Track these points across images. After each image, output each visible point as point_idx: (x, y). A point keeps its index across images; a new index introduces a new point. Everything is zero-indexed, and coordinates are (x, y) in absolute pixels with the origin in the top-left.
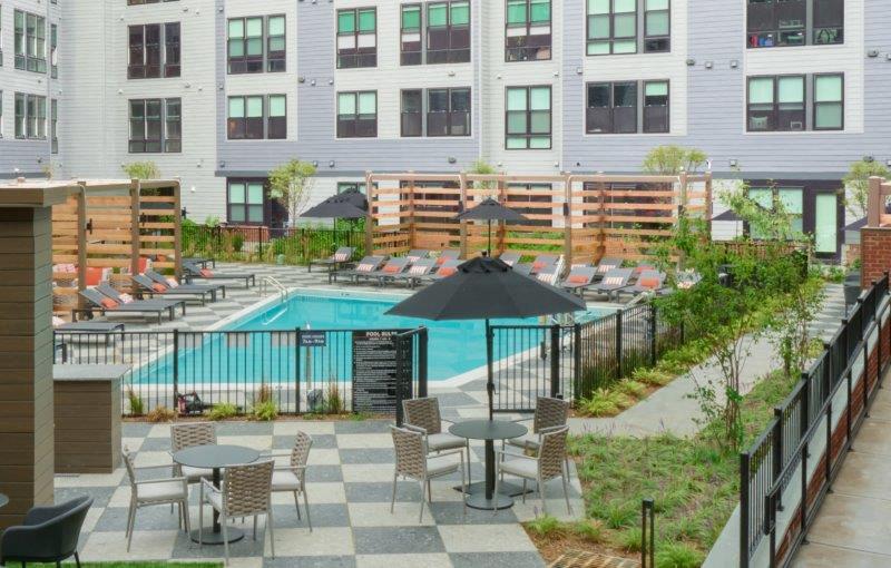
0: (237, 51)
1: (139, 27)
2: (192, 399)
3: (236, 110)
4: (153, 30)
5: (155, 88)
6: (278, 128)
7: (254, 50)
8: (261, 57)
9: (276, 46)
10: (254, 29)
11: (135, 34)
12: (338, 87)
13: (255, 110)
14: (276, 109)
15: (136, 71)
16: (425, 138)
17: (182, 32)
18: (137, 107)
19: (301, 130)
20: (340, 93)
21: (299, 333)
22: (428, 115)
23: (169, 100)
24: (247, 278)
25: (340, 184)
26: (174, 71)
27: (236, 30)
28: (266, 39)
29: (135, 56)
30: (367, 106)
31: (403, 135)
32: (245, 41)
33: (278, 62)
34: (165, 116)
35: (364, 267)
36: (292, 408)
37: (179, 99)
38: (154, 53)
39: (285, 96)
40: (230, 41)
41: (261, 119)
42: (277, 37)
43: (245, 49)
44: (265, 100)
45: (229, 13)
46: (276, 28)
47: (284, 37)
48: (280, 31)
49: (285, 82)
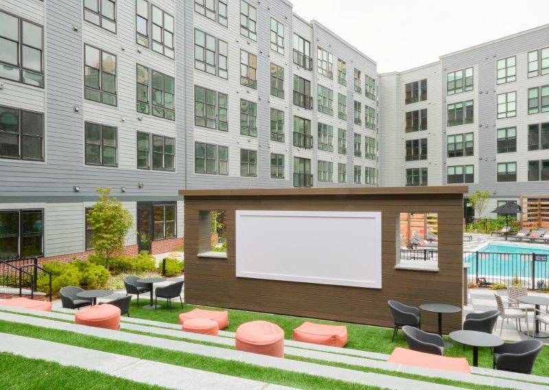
0: (452, 148)
1: (410, 141)
2: (483, 280)
3: (451, 172)
4: (416, 142)
5: (417, 164)
6: (470, 178)
7: (459, 147)
8: (462, 150)
9: (469, 146)
10: (459, 139)
11: (409, 144)
12: (498, 161)
13: (459, 171)
14: (469, 171)
15: (408, 158)
16: (540, 181)
17: (428, 143)
18: (409, 172)
19: (480, 178)
20: (499, 164)
21: (534, 255)
22: (542, 172)
23: (422, 169)
24: (469, 237)
25: (499, 201)
26: (424, 157)
27: (451, 140)
28: (464, 142)
29: (408, 152)
30: (511, 169)
31: (529, 180)
32: (455, 144)
33: (470, 152)
34: (421, 175)
35: (520, 234)
36: (531, 287)
37: (427, 168)
38: (416, 151)
39: (473, 166)
40: (448, 145)
41: (462, 175)
42: (470, 142)
43: (455, 147)
44: (464, 167)
45: (448, 133)
46: (469, 138)
47: (473, 141)
48: (471, 139)
49: (473, 160)
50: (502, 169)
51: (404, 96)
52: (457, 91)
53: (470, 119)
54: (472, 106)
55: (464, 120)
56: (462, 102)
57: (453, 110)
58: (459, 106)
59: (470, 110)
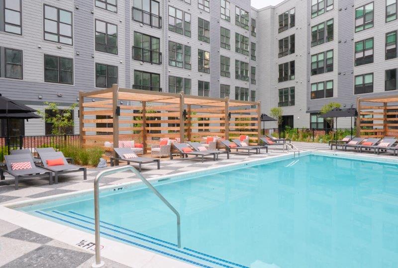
0: (315, 67)
1: (282, 65)
3: (314, 89)
4: (286, 65)
6: (330, 93)
7: (321, 65)
8: (323, 67)
9: (329, 62)
10: (321, 57)
11: (281, 67)
12: (355, 74)
13: (321, 87)
14: (329, 86)
15: (281, 80)
17: (295, 64)
18: (281, 92)
19: (339, 93)
20: (356, 76)
23: (291, 88)
27: (314, 59)
28: (325, 60)
29: (280, 74)
30: (368, 80)
31: (386, 90)
32: (317, 62)
33: (330, 68)
34: (290, 93)
37: (294, 87)
38: (286, 72)
39: (332, 81)
40: (312, 63)
41: (323, 90)
42: (329, 59)
43: (318, 65)
44: (325, 83)
45: (312, 53)
46: (329, 55)
47: (332, 58)
48: (331, 56)
49: (332, 75)
50: (359, 81)
51: (277, 26)
52: (320, 13)
53: (330, 37)
54: (332, 25)
55: (325, 38)
56: (324, 23)
57: (316, 31)
58: (321, 27)
59: (330, 29)
